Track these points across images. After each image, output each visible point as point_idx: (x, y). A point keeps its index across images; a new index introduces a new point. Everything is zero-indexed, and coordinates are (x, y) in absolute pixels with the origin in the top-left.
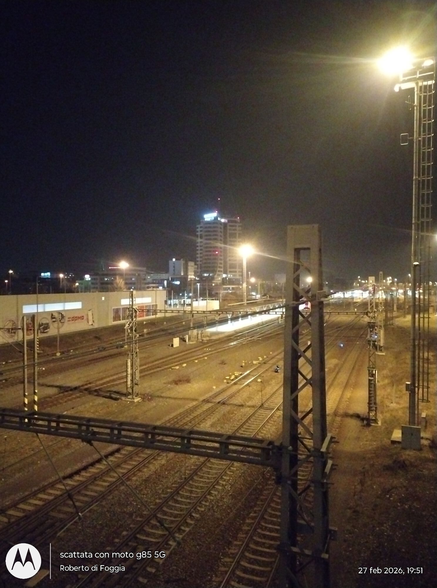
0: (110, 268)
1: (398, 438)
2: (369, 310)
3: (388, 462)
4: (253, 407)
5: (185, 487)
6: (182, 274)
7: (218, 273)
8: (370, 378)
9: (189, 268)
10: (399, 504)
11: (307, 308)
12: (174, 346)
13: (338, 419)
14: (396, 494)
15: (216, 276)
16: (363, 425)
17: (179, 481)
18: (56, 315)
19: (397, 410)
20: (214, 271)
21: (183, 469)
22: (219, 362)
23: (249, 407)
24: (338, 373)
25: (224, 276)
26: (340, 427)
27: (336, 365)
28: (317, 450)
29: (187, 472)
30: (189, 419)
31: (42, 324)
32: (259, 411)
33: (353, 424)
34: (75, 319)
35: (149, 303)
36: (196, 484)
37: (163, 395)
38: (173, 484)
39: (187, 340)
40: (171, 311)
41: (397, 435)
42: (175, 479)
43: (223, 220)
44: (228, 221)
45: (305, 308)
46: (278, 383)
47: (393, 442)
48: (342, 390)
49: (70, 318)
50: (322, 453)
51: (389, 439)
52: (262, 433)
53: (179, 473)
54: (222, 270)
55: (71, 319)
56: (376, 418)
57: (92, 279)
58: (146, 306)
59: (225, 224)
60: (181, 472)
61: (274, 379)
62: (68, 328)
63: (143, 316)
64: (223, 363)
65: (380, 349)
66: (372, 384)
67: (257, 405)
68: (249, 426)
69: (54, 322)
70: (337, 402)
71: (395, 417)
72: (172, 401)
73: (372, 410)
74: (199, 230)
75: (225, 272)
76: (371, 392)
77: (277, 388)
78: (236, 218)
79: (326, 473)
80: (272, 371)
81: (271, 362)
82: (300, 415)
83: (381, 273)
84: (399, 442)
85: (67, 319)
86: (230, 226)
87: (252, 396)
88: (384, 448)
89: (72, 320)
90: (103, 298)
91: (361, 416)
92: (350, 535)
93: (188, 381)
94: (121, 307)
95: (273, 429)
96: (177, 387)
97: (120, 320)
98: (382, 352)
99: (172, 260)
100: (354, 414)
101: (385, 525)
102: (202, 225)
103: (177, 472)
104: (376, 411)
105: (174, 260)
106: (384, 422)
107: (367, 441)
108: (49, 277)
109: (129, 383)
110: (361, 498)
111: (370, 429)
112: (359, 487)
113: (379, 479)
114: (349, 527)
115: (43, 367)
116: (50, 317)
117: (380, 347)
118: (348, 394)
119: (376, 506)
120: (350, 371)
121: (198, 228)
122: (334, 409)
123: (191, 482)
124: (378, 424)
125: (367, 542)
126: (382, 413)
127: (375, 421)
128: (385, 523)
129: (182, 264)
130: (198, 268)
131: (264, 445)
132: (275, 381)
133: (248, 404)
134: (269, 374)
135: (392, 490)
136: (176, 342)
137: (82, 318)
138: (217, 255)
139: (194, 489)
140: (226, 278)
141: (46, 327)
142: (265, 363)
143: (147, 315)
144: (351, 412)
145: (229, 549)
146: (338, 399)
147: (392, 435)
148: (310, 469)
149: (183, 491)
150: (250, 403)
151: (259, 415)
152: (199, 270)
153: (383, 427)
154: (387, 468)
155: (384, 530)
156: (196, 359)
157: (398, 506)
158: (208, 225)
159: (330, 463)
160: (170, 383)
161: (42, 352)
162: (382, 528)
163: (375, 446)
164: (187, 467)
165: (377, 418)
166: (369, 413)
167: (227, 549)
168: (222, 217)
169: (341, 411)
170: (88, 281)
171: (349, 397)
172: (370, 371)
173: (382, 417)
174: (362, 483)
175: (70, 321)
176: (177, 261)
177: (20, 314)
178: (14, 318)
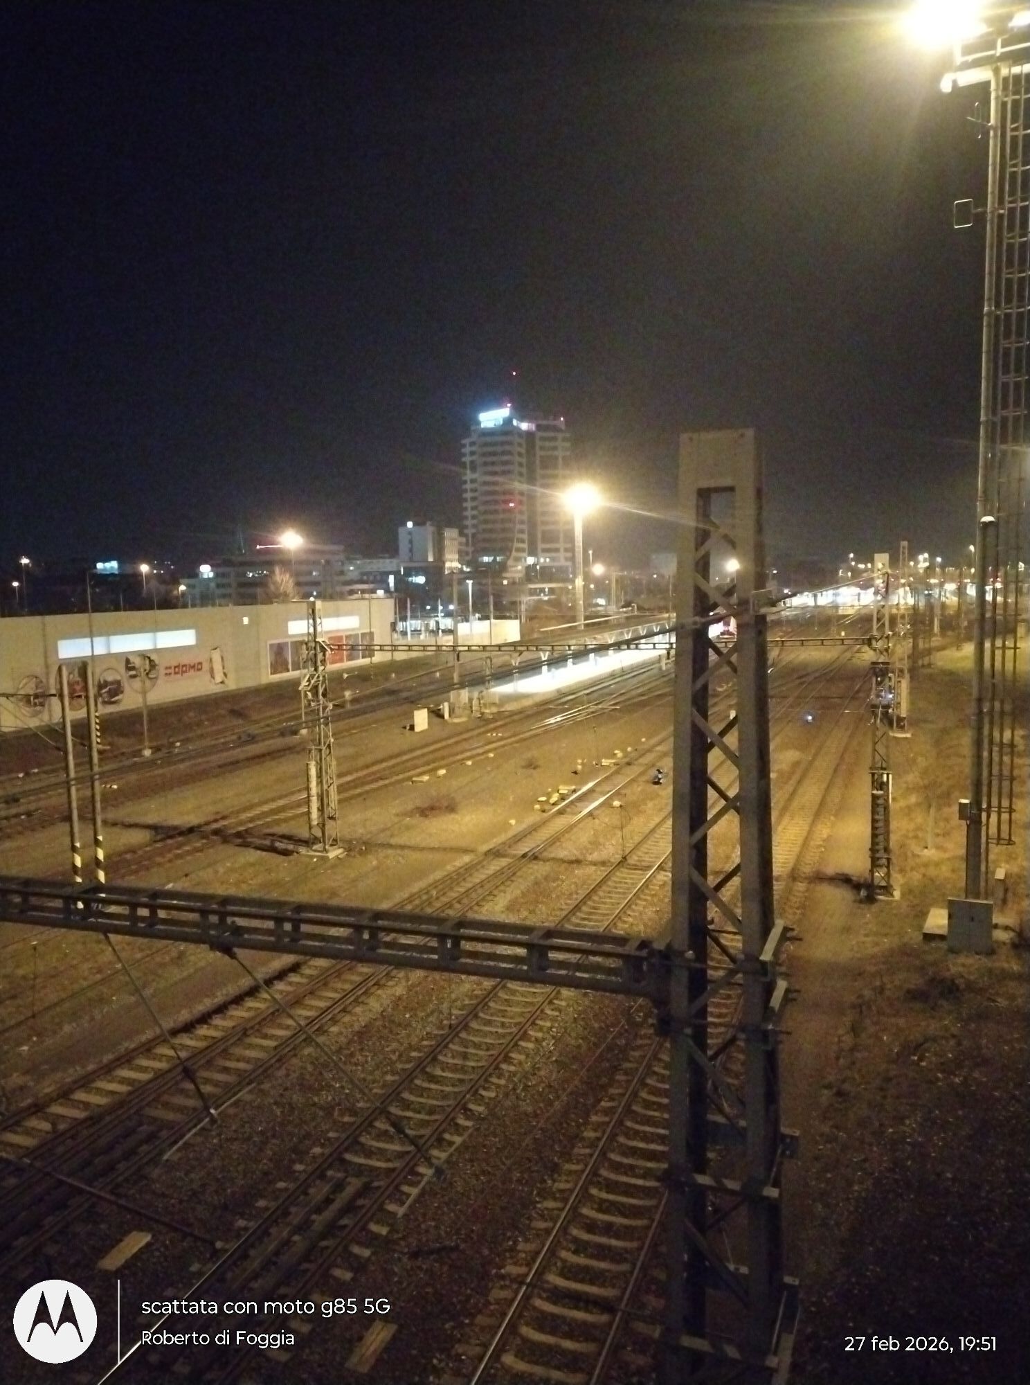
0: (258, 547)
1: (940, 927)
2: (875, 633)
3: (916, 981)
4: (603, 863)
5: (451, 1046)
6: (431, 559)
7: (514, 554)
8: (875, 792)
9: (447, 542)
10: (940, 1075)
11: (728, 633)
12: (417, 729)
13: (801, 886)
14: (936, 1054)
15: (510, 562)
16: (858, 898)
17: (436, 1032)
18: (137, 661)
19: (937, 864)
20: (505, 550)
21: (445, 1006)
22: (523, 764)
23: (595, 864)
24: (799, 782)
25: (531, 560)
26: (803, 906)
27: (796, 764)
28: (752, 957)
29: (455, 1012)
30: (454, 895)
31: (106, 682)
32: (618, 874)
33: (836, 899)
34: (180, 669)
35: (353, 630)
36: (476, 1039)
37: (393, 841)
38: (423, 1039)
39: (446, 716)
40: (406, 648)
41: (938, 920)
42: (428, 1029)
43: (524, 426)
44: (539, 427)
45: (722, 634)
46: (661, 810)
47: (929, 937)
48: (809, 820)
49: (170, 668)
50: (764, 964)
51: (921, 927)
52: (625, 922)
53: (436, 1014)
54: (525, 546)
55: (172, 671)
56: (888, 882)
57: (217, 575)
58: (347, 637)
59: (529, 434)
60: (441, 1012)
61: (652, 799)
62: (167, 691)
63: (341, 660)
64: (531, 765)
65: (900, 723)
66: (878, 805)
67: (612, 860)
68: (595, 908)
69: (133, 677)
70: (797, 849)
71: (932, 880)
72: (415, 856)
73: (881, 866)
74: (467, 450)
75: (533, 553)
76: (877, 825)
77: (657, 820)
78: (556, 417)
79: (773, 1009)
80: (647, 782)
81: (643, 761)
82: (712, 881)
83: (905, 543)
84: (942, 937)
85: (162, 671)
86: (543, 439)
87: (601, 840)
88: (905, 951)
89: (176, 673)
90: (246, 620)
91: (854, 878)
92: (829, 1146)
93: (451, 808)
94: (289, 640)
95: (650, 913)
96: (427, 822)
97: (288, 671)
98: (905, 732)
99: (405, 525)
100: (838, 874)
101: (908, 1122)
102: (474, 438)
103: (432, 1012)
104: (888, 867)
105: (410, 524)
106: (908, 892)
107: (866, 935)
108: (117, 572)
109: (315, 814)
110: (853, 1063)
111: (875, 908)
112: (848, 1040)
113: (893, 1020)
114: (826, 1129)
115: (114, 782)
116: (122, 669)
117: (900, 719)
118: (823, 831)
119: (888, 1080)
120: (829, 777)
121: (464, 446)
122: (791, 865)
123: (463, 1035)
124: (892, 895)
125: (865, 1160)
126: (902, 871)
127: (887, 889)
128: (908, 1117)
129: (430, 537)
130: (467, 544)
131: (630, 949)
132: (655, 805)
133: (590, 858)
134: (638, 788)
135: (926, 1045)
136: (421, 719)
137: (197, 667)
138: (510, 510)
139: (471, 1050)
140: (535, 565)
141: (113, 690)
142: (629, 764)
143: (350, 658)
144: (830, 870)
145: (554, 1181)
146: (800, 841)
147: (925, 921)
148: (735, 1001)
149: (445, 1055)
150: (595, 856)
151: (615, 882)
152: (470, 549)
153: (904, 905)
154: (914, 995)
155: (905, 1132)
156: (469, 758)
157: (938, 1079)
158: (488, 439)
159: (782, 985)
160: (410, 814)
161: (108, 747)
162: (903, 1128)
163: (887, 946)
164: (455, 1001)
165: (892, 882)
166: (872, 872)
167: (549, 1182)
168: (522, 418)
169: (807, 870)
170: (209, 578)
171: (825, 836)
172: (876, 777)
173: (902, 881)
174: (855, 1030)
175: (170, 674)
176: (417, 527)
177: (52, 661)
178: (38, 671)
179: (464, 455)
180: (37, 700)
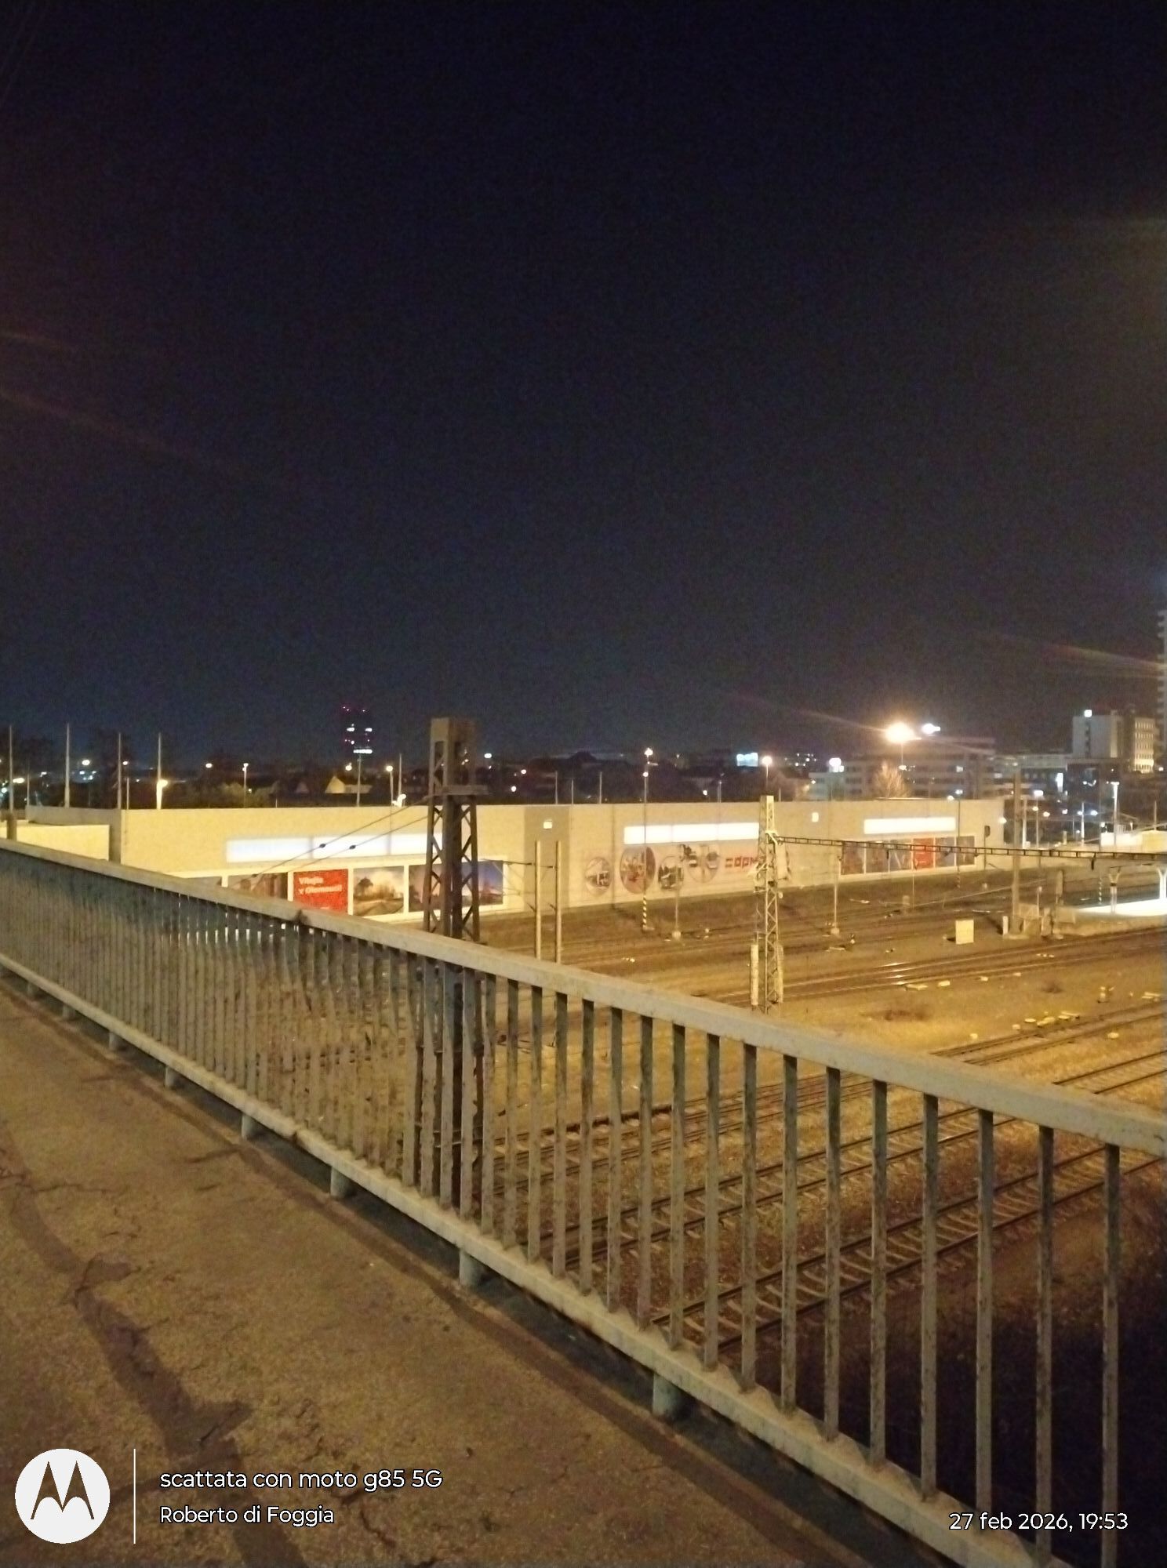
6: (1114, 754)
9: (1138, 735)
12: (959, 941)
18: (697, 851)
22: (1045, 986)
31: (666, 868)
34: (742, 862)
35: (947, 832)
39: (1005, 930)
49: (731, 860)
55: (733, 863)
57: (847, 769)
58: (938, 840)
62: (726, 883)
63: (929, 865)
64: (1053, 989)
69: (694, 866)
85: (723, 862)
89: (737, 865)
90: (815, 817)
93: (921, 1016)
94: (865, 840)
96: (887, 1024)
97: (861, 871)
99: (1082, 713)
105: (1088, 713)
115: (633, 956)
116: (683, 857)
129: (1115, 727)
130: (1161, 738)
136: (965, 931)
143: (941, 863)
156: (984, 975)
160: (872, 1015)
161: (653, 929)
170: (839, 773)
175: (730, 866)
176: (1097, 717)
177: (618, 844)
178: (606, 853)
180: (602, 880)
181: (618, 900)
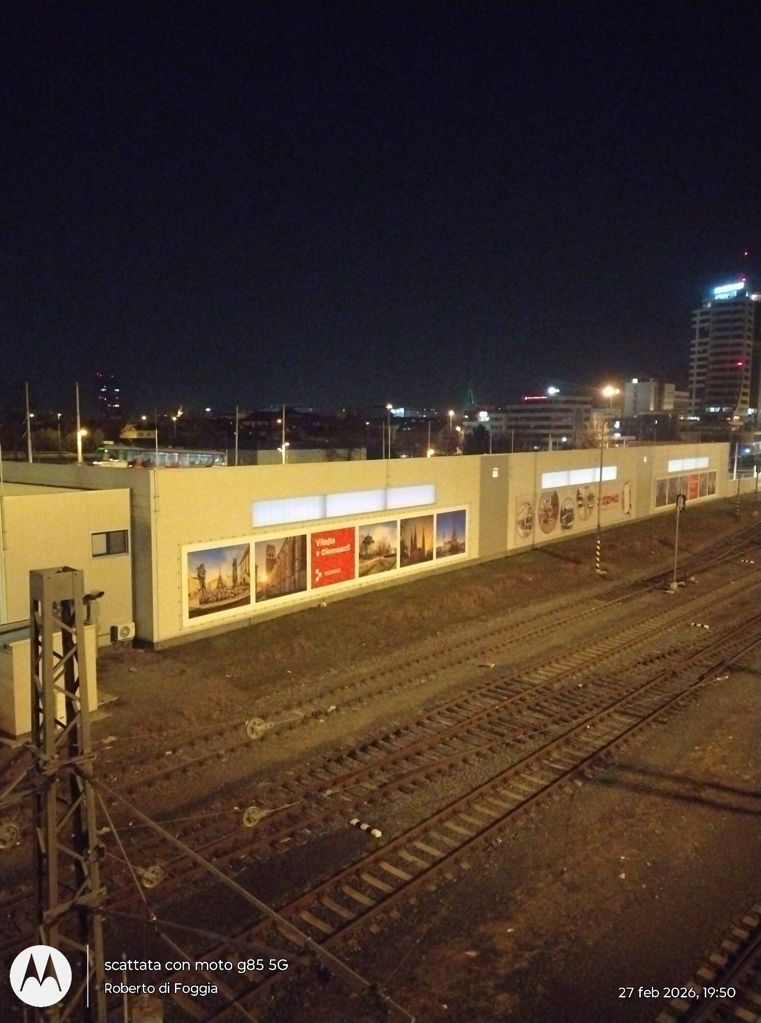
6: (652, 409)
7: (738, 405)
9: (666, 396)
15: (734, 412)
18: (583, 493)
20: (732, 403)
25: (751, 411)
31: (566, 509)
34: (609, 500)
43: (755, 297)
49: (600, 499)
54: (749, 399)
55: (602, 502)
58: (701, 476)
59: (758, 304)
63: (696, 497)
69: (580, 506)
74: (697, 319)
75: (753, 405)
85: (596, 502)
89: (604, 504)
90: (645, 459)
94: (668, 477)
97: (666, 504)
102: (706, 308)
105: (635, 381)
108: (402, 416)
116: (574, 497)
121: (695, 315)
129: (653, 389)
130: (691, 397)
138: (738, 369)
140: (753, 415)
143: (701, 494)
158: (723, 308)
168: (753, 290)
170: (485, 422)
175: (600, 504)
176: (642, 383)
177: (538, 491)
178: (530, 499)
179: (695, 323)
180: (527, 524)
181: (537, 541)
